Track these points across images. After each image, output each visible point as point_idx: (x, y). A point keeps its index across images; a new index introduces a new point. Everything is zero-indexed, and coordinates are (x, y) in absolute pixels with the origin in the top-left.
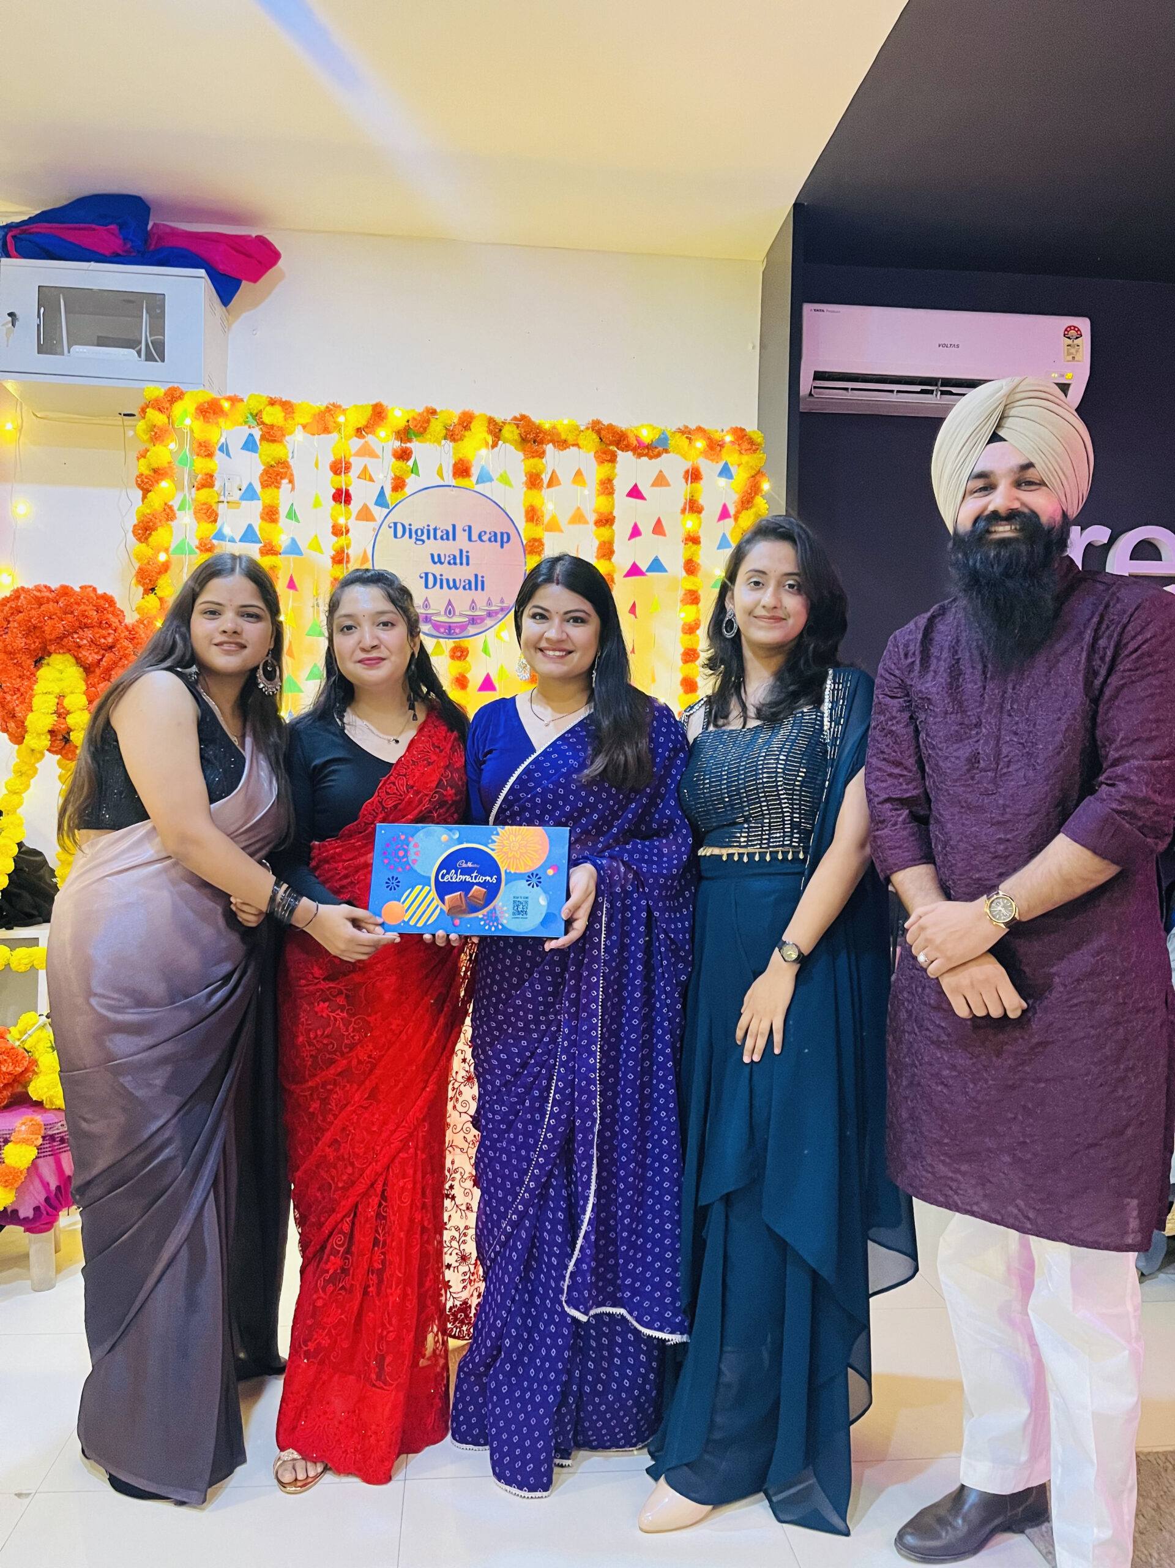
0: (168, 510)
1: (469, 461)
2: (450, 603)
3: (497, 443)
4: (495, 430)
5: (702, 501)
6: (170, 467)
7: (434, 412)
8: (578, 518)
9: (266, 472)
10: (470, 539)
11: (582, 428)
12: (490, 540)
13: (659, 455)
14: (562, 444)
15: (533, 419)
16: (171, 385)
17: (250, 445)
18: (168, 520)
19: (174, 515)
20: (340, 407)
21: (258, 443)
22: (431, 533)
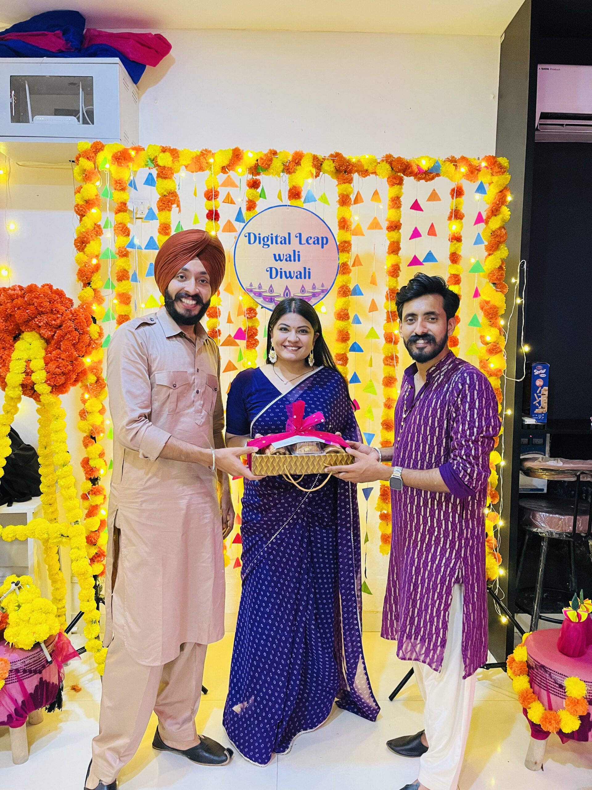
0: (97, 229)
1: (299, 187)
2: (287, 288)
3: (319, 174)
4: (318, 164)
5: (463, 210)
6: (96, 199)
7: (275, 153)
8: (375, 225)
9: (161, 200)
10: (300, 243)
11: (379, 161)
12: (314, 243)
13: (433, 178)
14: (365, 173)
15: (344, 156)
16: (95, 140)
17: (150, 181)
18: (97, 235)
19: (102, 231)
20: (210, 152)
21: (156, 179)
22: (274, 239)
